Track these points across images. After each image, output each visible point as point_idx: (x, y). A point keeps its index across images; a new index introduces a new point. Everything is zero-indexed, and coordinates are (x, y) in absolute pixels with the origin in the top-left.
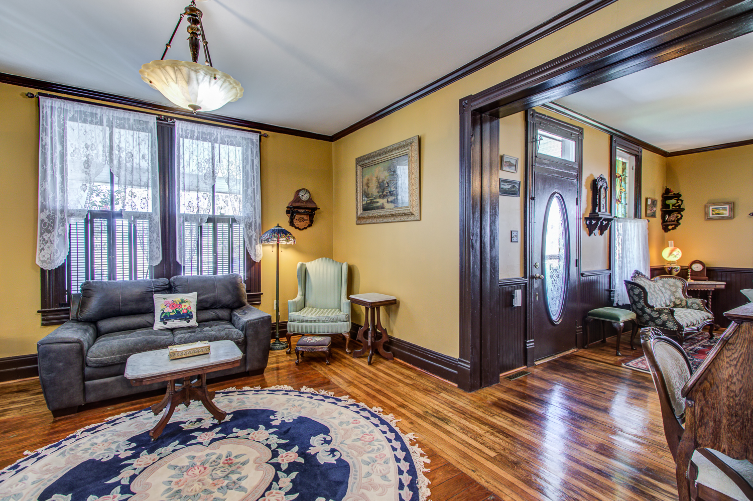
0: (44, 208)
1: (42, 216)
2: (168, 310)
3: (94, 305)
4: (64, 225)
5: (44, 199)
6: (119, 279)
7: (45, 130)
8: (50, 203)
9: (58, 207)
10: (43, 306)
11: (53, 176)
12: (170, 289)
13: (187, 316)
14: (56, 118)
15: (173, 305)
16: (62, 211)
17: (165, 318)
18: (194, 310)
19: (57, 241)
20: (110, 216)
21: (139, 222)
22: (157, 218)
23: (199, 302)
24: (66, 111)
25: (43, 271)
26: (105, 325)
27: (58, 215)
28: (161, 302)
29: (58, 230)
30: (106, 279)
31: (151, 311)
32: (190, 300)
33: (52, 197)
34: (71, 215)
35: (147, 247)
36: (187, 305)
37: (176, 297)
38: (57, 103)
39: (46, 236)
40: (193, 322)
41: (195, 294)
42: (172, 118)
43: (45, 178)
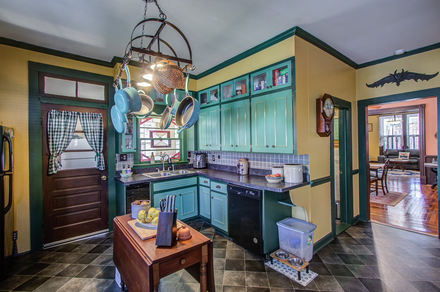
0: (380, 136)
1: (379, 137)
2: (402, 155)
3: (387, 153)
4: (383, 139)
5: (380, 134)
6: (394, 149)
7: (380, 122)
8: (381, 135)
9: (382, 136)
10: (380, 153)
11: (381, 130)
12: (404, 151)
13: (406, 157)
14: (382, 120)
15: (403, 154)
16: (383, 136)
17: (401, 157)
18: (408, 156)
19: (382, 141)
20: (392, 136)
21: (398, 138)
22: (402, 136)
23: (410, 154)
24: (383, 118)
25: (380, 147)
26: (389, 156)
27: (382, 137)
28: (400, 154)
29: (382, 140)
30: (391, 148)
31: (398, 155)
32: (408, 154)
33: (382, 134)
34: (384, 137)
35: (400, 143)
36: (407, 155)
37: (404, 153)
38: (382, 117)
39: (380, 141)
40: (408, 158)
41: (409, 153)
42: (406, 114)
43: (380, 131)
